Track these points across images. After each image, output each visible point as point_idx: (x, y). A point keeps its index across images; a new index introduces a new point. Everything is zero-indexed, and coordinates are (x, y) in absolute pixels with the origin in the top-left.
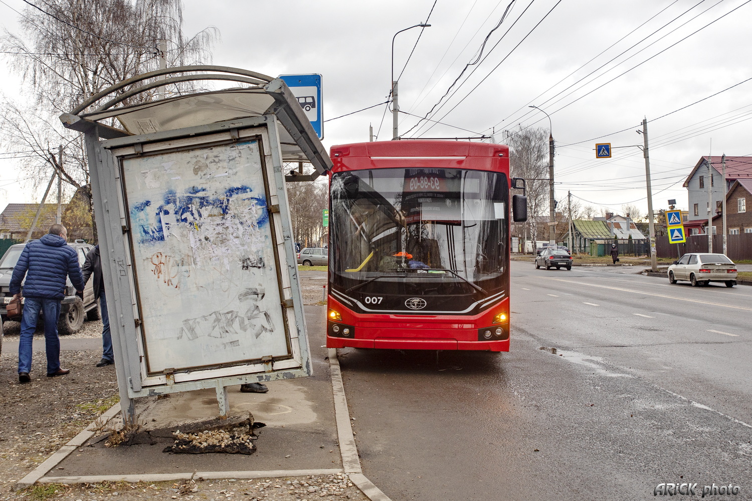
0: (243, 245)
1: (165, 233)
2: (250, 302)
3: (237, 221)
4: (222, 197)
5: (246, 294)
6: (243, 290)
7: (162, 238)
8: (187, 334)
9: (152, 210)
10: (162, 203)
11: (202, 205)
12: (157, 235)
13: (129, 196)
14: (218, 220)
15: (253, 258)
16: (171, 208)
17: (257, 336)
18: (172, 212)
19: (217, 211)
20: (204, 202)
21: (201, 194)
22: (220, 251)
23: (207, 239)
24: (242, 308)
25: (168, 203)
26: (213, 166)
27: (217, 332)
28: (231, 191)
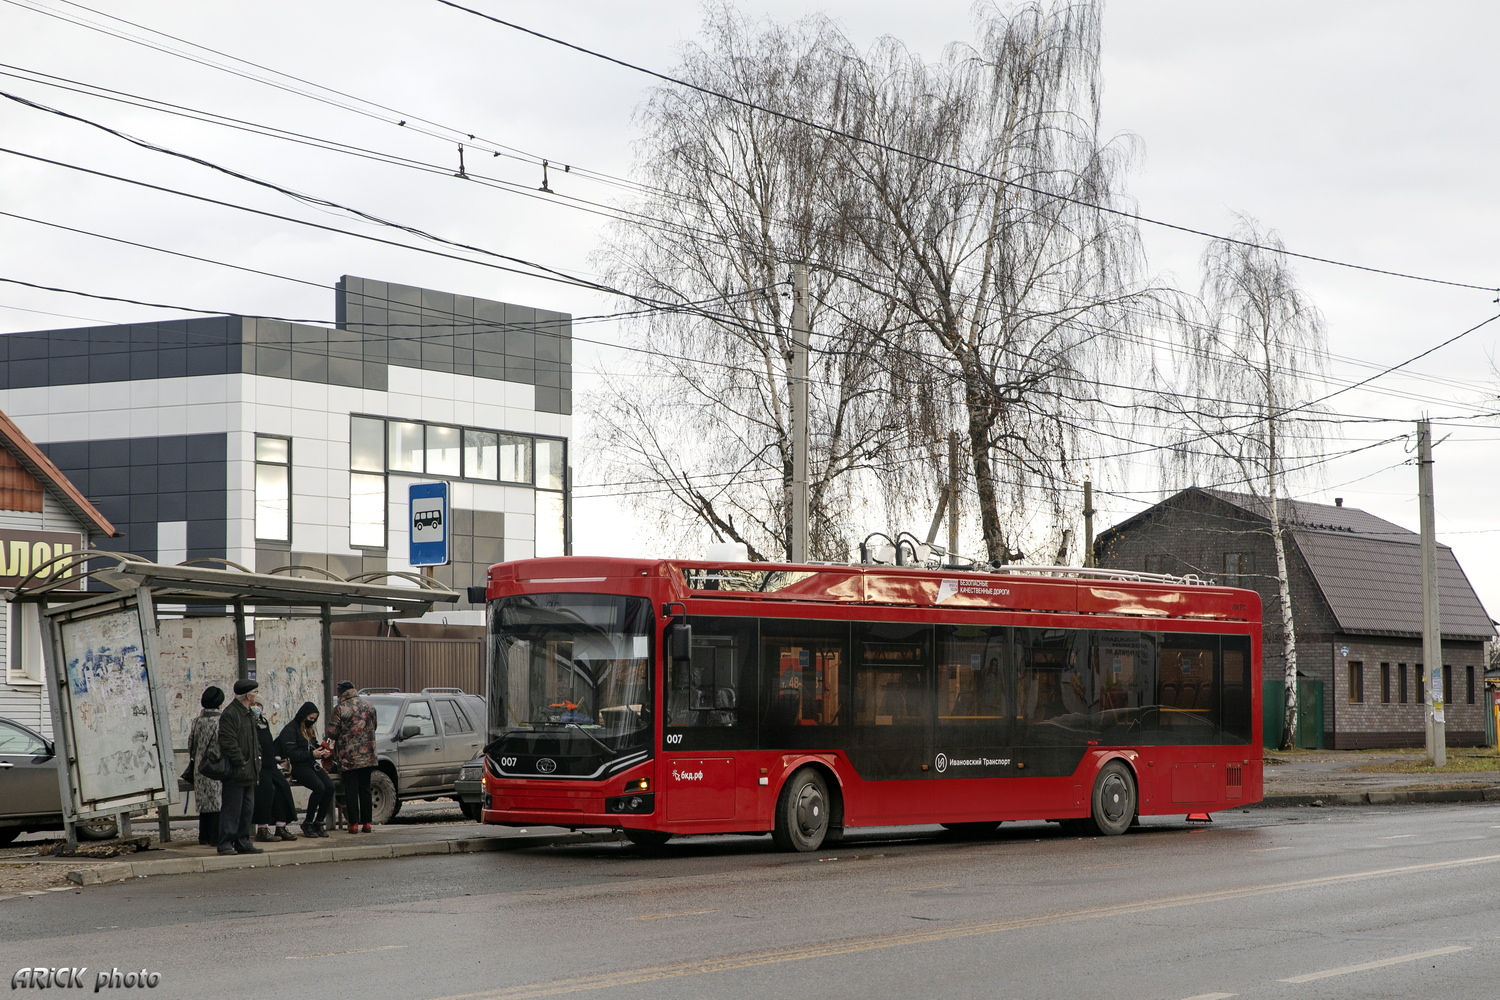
0: (133, 695)
1: (88, 686)
2: (139, 744)
3: (129, 675)
4: (120, 655)
5: (136, 737)
6: (134, 733)
7: (86, 690)
8: (103, 770)
9: (79, 666)
10: (84, 660)
11: (108, 662)
12: (83, 687)
13: (66, 655)
14: (118, 675)
15: (140, 706)
16: (90, 664)
17: (146, 771)
18: (91, 668)
19: (117, 667)
20: (109, 659)
21: (107, 653)
22: (119, 700)
23: (111, 690)
24: (134, 747)
25: (88, 661)
26: (113, 629)
27: (120, 769)
28: (125, 650)
